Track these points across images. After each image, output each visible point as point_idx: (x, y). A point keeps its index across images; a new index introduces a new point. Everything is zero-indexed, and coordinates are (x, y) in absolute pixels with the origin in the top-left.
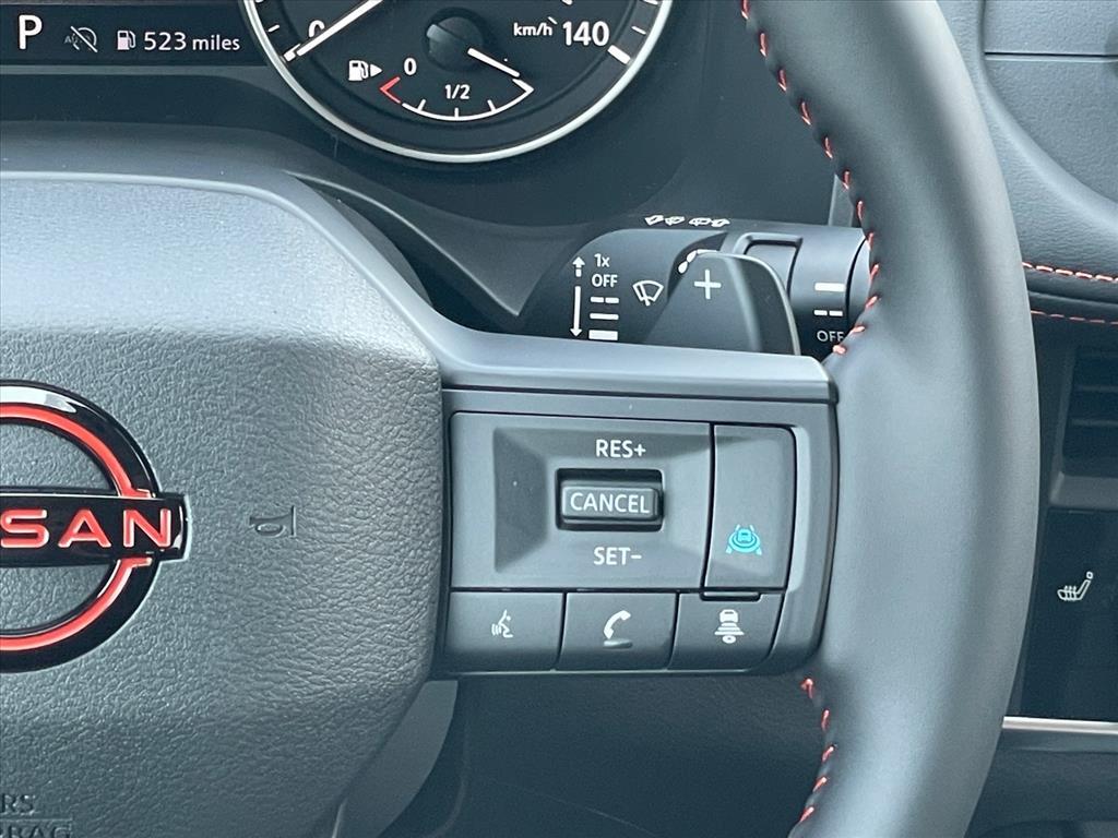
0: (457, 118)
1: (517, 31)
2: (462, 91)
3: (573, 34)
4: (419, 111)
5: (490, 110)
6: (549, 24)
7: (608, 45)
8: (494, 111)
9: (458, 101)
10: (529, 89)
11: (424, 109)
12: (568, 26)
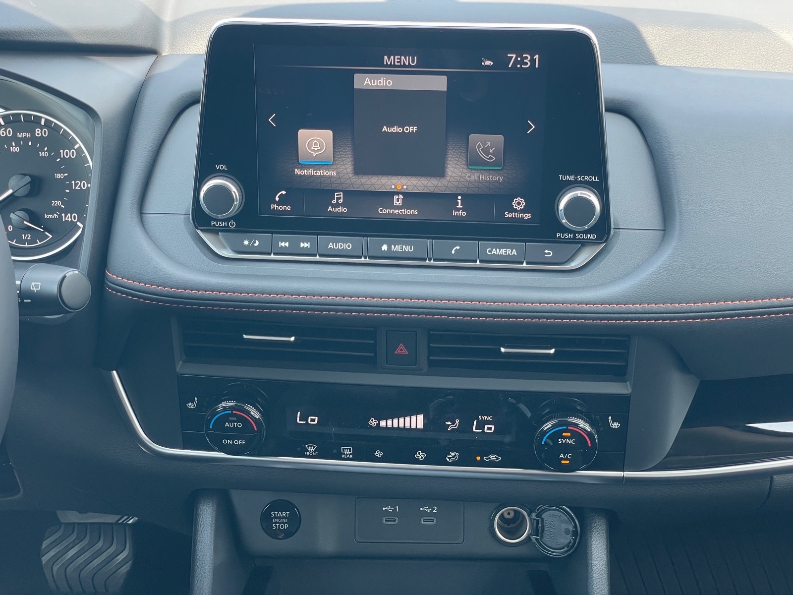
0: (26, 246)
1: (46, 217)
2: (28, 237)
3: (65, 218)
4: (14, 243)
5: (37, 243)
6: (57, 214)
7: (77, 222)
8: (39, 243)
9: (26, 240)
10: (51, 236)
11: (15, 243)
12: (63, 215)
